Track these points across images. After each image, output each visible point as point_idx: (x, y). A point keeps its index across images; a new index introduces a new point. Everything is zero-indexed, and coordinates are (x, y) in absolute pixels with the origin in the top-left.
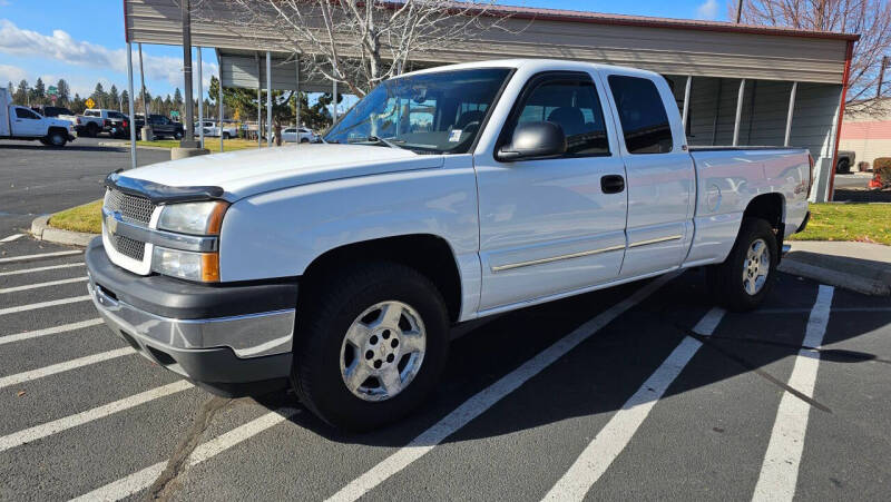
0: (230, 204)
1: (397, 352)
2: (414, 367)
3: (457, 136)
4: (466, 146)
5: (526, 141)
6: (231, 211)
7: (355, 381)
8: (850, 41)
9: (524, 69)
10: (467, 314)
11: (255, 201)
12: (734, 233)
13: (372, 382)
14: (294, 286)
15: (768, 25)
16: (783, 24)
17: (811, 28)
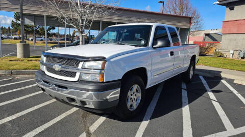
0: (106, 61)
1: (136, 98)
2: (139, 101)
3: (143, 42)
4: (146, 45)
5: (159, 43)
6: (107, 63)
7: (129, 105)
8: (190, 18)
9: (154, 25)
10: (148, 86)
11: (112, 60)
12: (189, 64)
13: (131, 106)
14: (120, 82)
15: (169, 13)
16: (173, 13)
17: (178, 15)
